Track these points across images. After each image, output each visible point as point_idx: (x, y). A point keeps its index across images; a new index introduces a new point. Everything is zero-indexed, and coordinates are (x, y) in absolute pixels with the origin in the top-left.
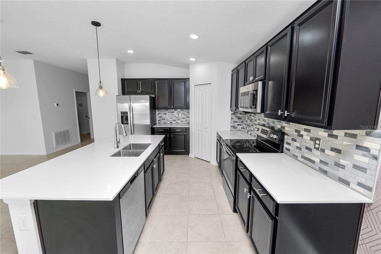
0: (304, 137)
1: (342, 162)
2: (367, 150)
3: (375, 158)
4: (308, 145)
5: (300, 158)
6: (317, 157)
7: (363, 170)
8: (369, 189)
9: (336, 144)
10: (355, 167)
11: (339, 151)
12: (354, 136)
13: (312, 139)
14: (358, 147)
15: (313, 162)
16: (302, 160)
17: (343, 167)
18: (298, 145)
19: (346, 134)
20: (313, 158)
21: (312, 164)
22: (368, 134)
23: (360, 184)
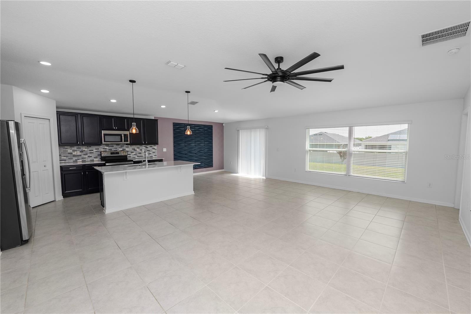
0: (137, 150)
1: (150, 153)
2: (154, 148)
3: (156, 149)
4: (139, 152)
5: (136, 157)
6: (143, 154)
7: (155, 152)
8: (156, 155)
9: (148, 149)
10: (153, 153)
11: (149, 151)
12: (152, 146)
13: (140, 150)
14: (153, 148)
15: (142, 156)
16: (138, 157)
17: (151, 154)
18: (135, 153)
19: (150, 147)
20: (142, 155)
21: (142, 157)
22: (154, 146)
23: (155, 156)
